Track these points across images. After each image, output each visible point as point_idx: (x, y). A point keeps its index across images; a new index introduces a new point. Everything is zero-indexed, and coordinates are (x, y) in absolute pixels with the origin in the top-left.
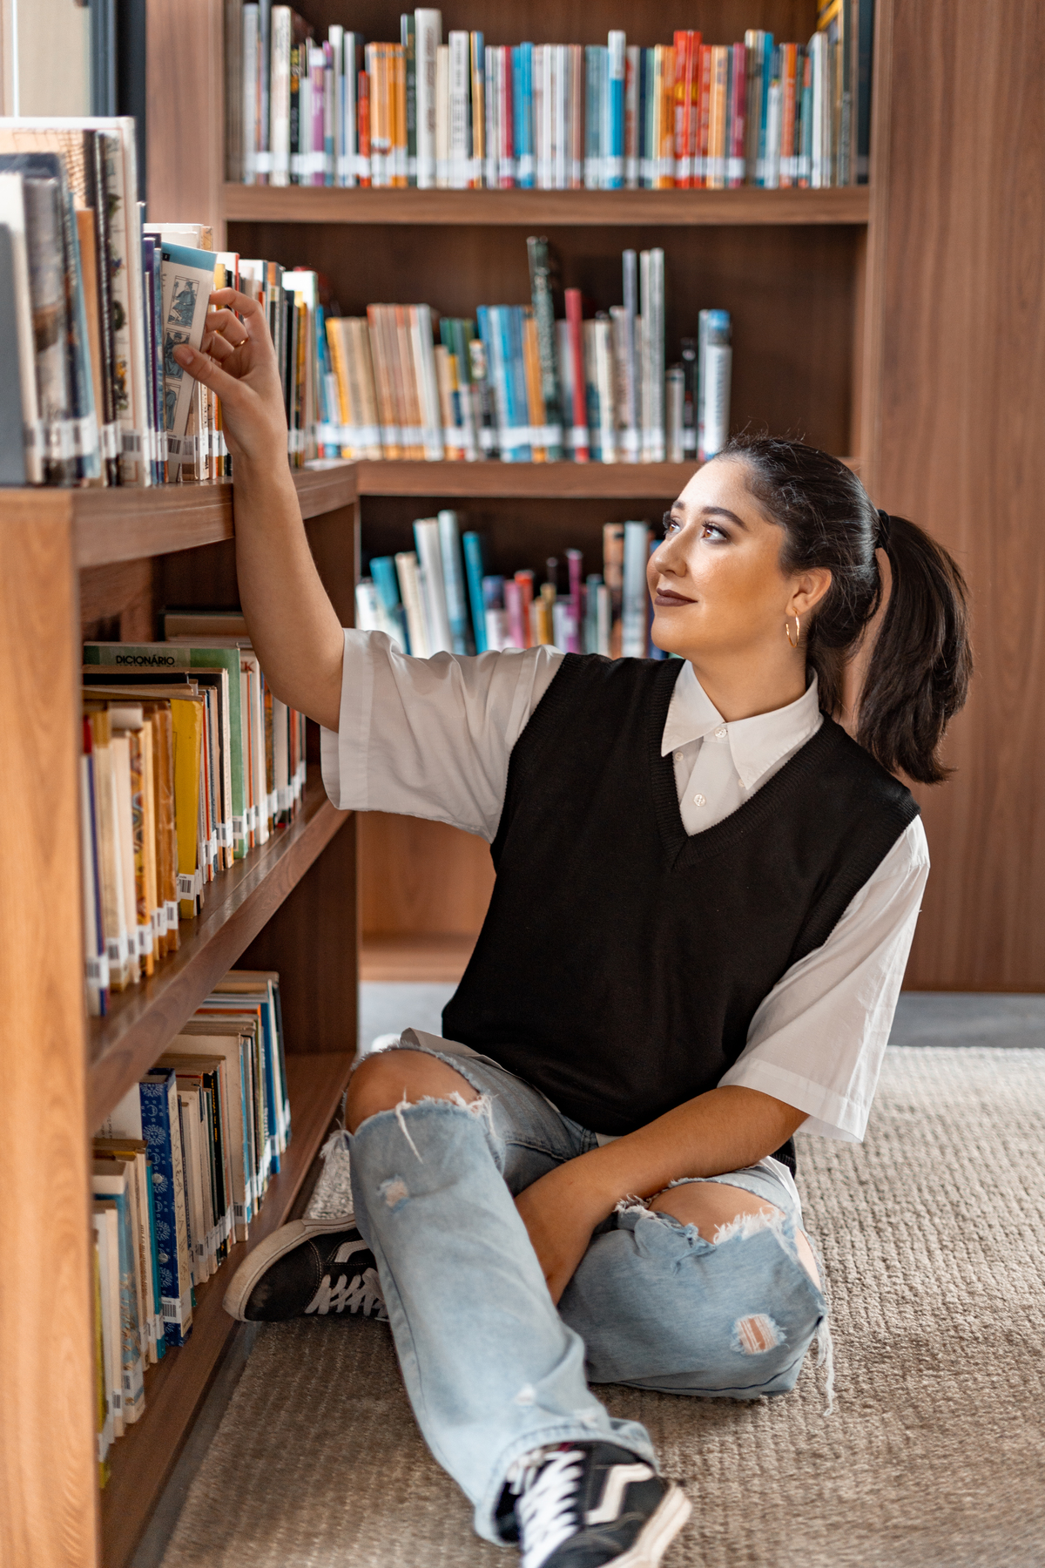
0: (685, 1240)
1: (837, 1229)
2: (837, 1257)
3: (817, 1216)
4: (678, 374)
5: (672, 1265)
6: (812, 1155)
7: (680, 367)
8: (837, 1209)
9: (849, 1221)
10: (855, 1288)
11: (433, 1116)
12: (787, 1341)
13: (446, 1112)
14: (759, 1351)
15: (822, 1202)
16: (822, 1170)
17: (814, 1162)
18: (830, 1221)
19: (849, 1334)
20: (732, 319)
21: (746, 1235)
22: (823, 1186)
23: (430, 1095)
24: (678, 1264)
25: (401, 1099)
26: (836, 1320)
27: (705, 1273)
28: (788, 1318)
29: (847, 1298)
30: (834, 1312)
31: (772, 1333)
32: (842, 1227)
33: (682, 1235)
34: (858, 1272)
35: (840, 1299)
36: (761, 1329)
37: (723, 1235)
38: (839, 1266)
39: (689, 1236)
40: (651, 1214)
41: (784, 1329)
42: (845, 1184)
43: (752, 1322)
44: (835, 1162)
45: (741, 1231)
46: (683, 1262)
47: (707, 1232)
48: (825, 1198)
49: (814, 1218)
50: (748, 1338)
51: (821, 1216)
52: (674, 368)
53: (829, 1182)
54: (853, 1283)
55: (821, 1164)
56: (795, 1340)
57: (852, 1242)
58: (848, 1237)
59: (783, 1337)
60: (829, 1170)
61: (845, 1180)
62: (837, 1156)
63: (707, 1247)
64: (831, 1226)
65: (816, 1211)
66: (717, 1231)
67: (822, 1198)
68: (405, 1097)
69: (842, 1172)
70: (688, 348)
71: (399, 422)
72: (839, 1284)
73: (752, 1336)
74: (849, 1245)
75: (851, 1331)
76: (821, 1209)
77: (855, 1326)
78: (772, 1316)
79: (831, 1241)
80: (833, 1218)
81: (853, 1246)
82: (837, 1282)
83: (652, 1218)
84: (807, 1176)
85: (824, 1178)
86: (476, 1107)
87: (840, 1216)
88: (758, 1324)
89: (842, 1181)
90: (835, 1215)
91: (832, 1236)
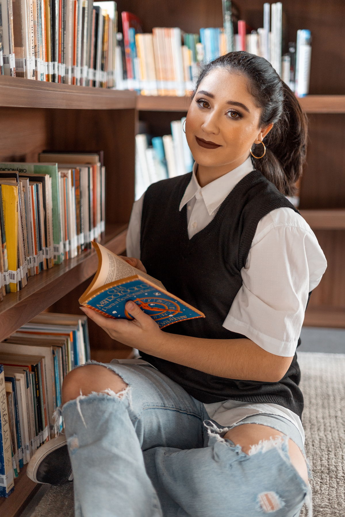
0: (234, 453)
1: (336, 448)
2: (334, 464)
3: (327, 441)
4: (287, 58)
5: (228, 466)
6: (329, 409)
7: (288, 55)
8: (337, 438)
9: (342, 444)
10: (340, 482)
11: (96, 402)
12: (286, 506)
13: (103, 399)
14: (271, 511)
15: (330, 434)
16: (333, 417)
17: (329, 413)
18: (333, 444)
19: (335, 508)
20: (312, 34)
21: (264, 450)
22: (332, 425)
23: (95, 391)
24: (231, 465)
25: (80, 395)
26: (329, 500)
27: (243, 470)
28: (286, 494)
29: (336, 487)
30: (328, 495)
31: (278, 503)
32: (338, 448)
33: (233, 450)
34: (343, 473)
35: (332, 487)
36: (271, 499)
37: (253, 451)
38: (335, 469)
39: (237, 451)
40: (223, 440)
41: (284, 499)
42: (343, 425)
43: (266, 495)
44: (339, 412)
45: (262, 448)
46: (232, 464)
47: (245, 450)
48: (332, 431)
49: (325, 442)
50: (265, 504)
51: (329, 441)
52: (286, 55)
53: (335, 423)
54: (340, 479)
55: (333, 413)
56: (291, 506)
57: (342, 456)
58: (341, 453)
59: (283, 504)
60: (336, 417)
61: (343, 422)
62: (341, 410)
63: (245, 457)
64: (333, 447)
65: (327, 438)
66: (250, 448)
67: (331, 432)
68: (81, 393)
69: (342, 418)
70: (292, 47)
71: (166, 79)
72: (333, 479)
73: (267, 503)
74: (341, 458)
75: (336, 506)
76: (329, 437)
77: (338, 504)
78: (277, 493)
79: (332, 455)
80: (334, 442)
81: (343, 458)
82: (332, 478)
83: (222, 442)
84: (325, 420)
85: (333, 421)
86: (122, 395)
87: (338, 441)
88: (270, 497)
89: (341, 423)
90: (336, 441)
91: (333, 452)
